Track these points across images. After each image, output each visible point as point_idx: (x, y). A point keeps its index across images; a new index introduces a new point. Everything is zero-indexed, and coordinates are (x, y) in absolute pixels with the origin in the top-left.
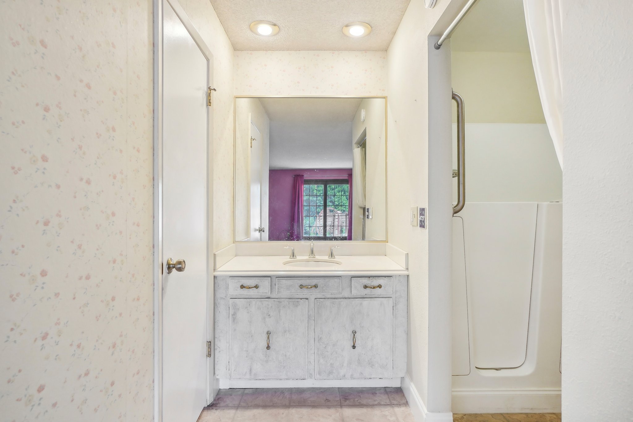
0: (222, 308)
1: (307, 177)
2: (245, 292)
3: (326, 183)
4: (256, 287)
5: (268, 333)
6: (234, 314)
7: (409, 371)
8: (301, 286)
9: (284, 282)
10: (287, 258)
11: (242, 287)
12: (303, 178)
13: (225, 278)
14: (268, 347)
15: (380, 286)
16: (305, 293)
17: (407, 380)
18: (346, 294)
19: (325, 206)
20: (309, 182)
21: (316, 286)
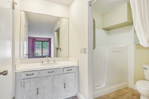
0: (19, 84)
2: (28, 77)
3: (42, 41)
4: (33, 74)
5: (37, 89)
6: (24, 85)
7: (79, 91)
8: (48, 72)
9: (43, 72)
10: (40, 64)
11: (27, 75)
13: (19, 73)
14: (37, 93)
15: (72, 70)
16: (50, 74)
17: (79, 93)
18: (62, 73)
21: (53, 72)
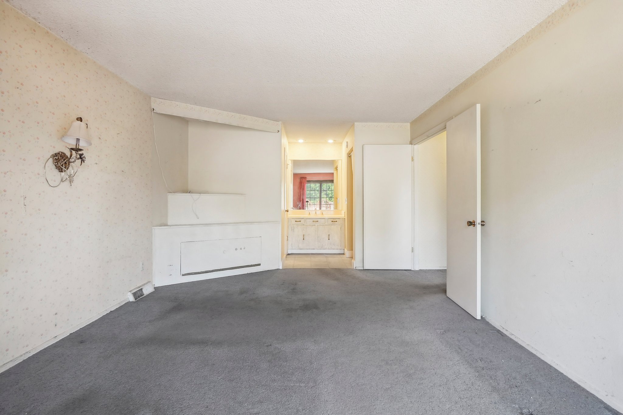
1: (309, 178)
2: (297, 223)
3: (321, 182)
4: (300, 221)
5: (304, 235)
6: (294, 229)
8: (313, 221)
9: (308, 220)
11: (296, 221)
12: (306, 179)
14: (304, 239)
15: (336, 221)
16: (314, 223)
18: (326, 223)
19: (320, 198)
20: (309, 182)
21: (318, 221)
